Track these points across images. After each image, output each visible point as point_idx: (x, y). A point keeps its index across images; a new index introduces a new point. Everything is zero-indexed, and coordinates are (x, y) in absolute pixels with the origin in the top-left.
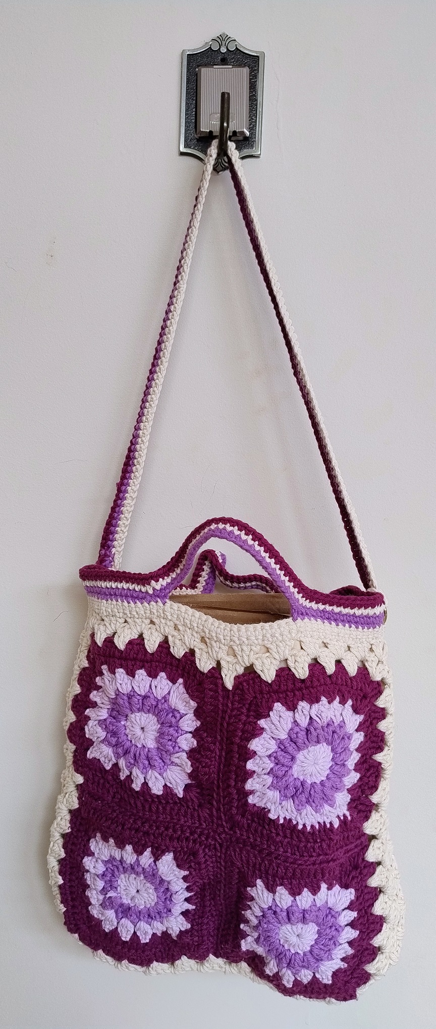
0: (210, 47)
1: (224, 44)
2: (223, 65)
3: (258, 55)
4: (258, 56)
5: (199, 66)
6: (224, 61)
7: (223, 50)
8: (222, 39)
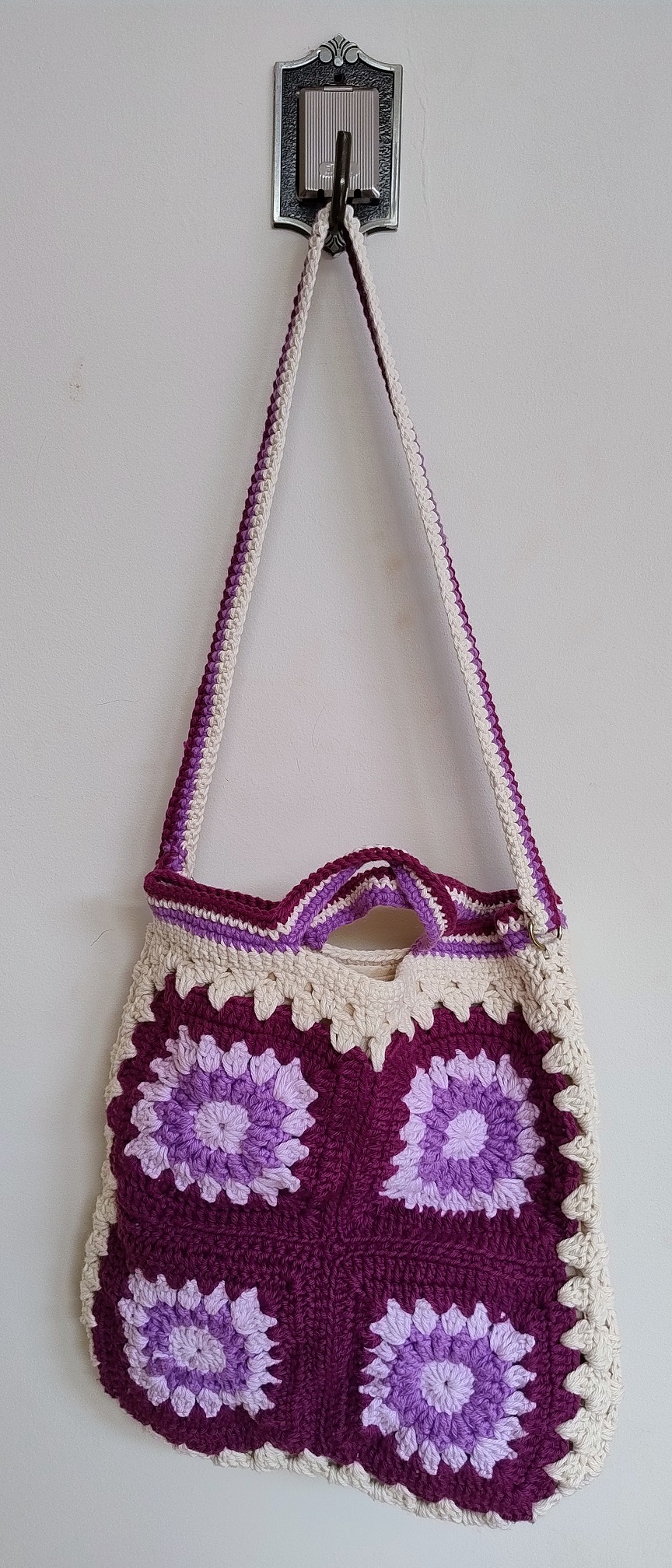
0: (318, 58)
1: (339, 53)
2: (338, 86)
3: (392, 69)
4: (391, 72)
5: (303, 87)
6: (340, 80)
7: (339, 62)
8: (337, 45)
